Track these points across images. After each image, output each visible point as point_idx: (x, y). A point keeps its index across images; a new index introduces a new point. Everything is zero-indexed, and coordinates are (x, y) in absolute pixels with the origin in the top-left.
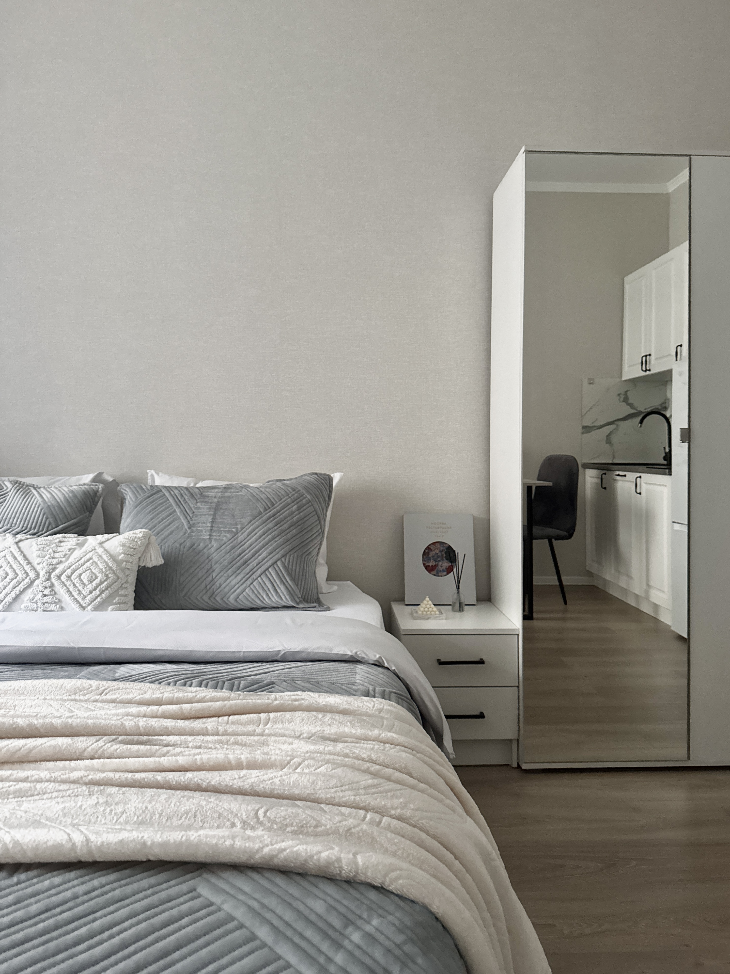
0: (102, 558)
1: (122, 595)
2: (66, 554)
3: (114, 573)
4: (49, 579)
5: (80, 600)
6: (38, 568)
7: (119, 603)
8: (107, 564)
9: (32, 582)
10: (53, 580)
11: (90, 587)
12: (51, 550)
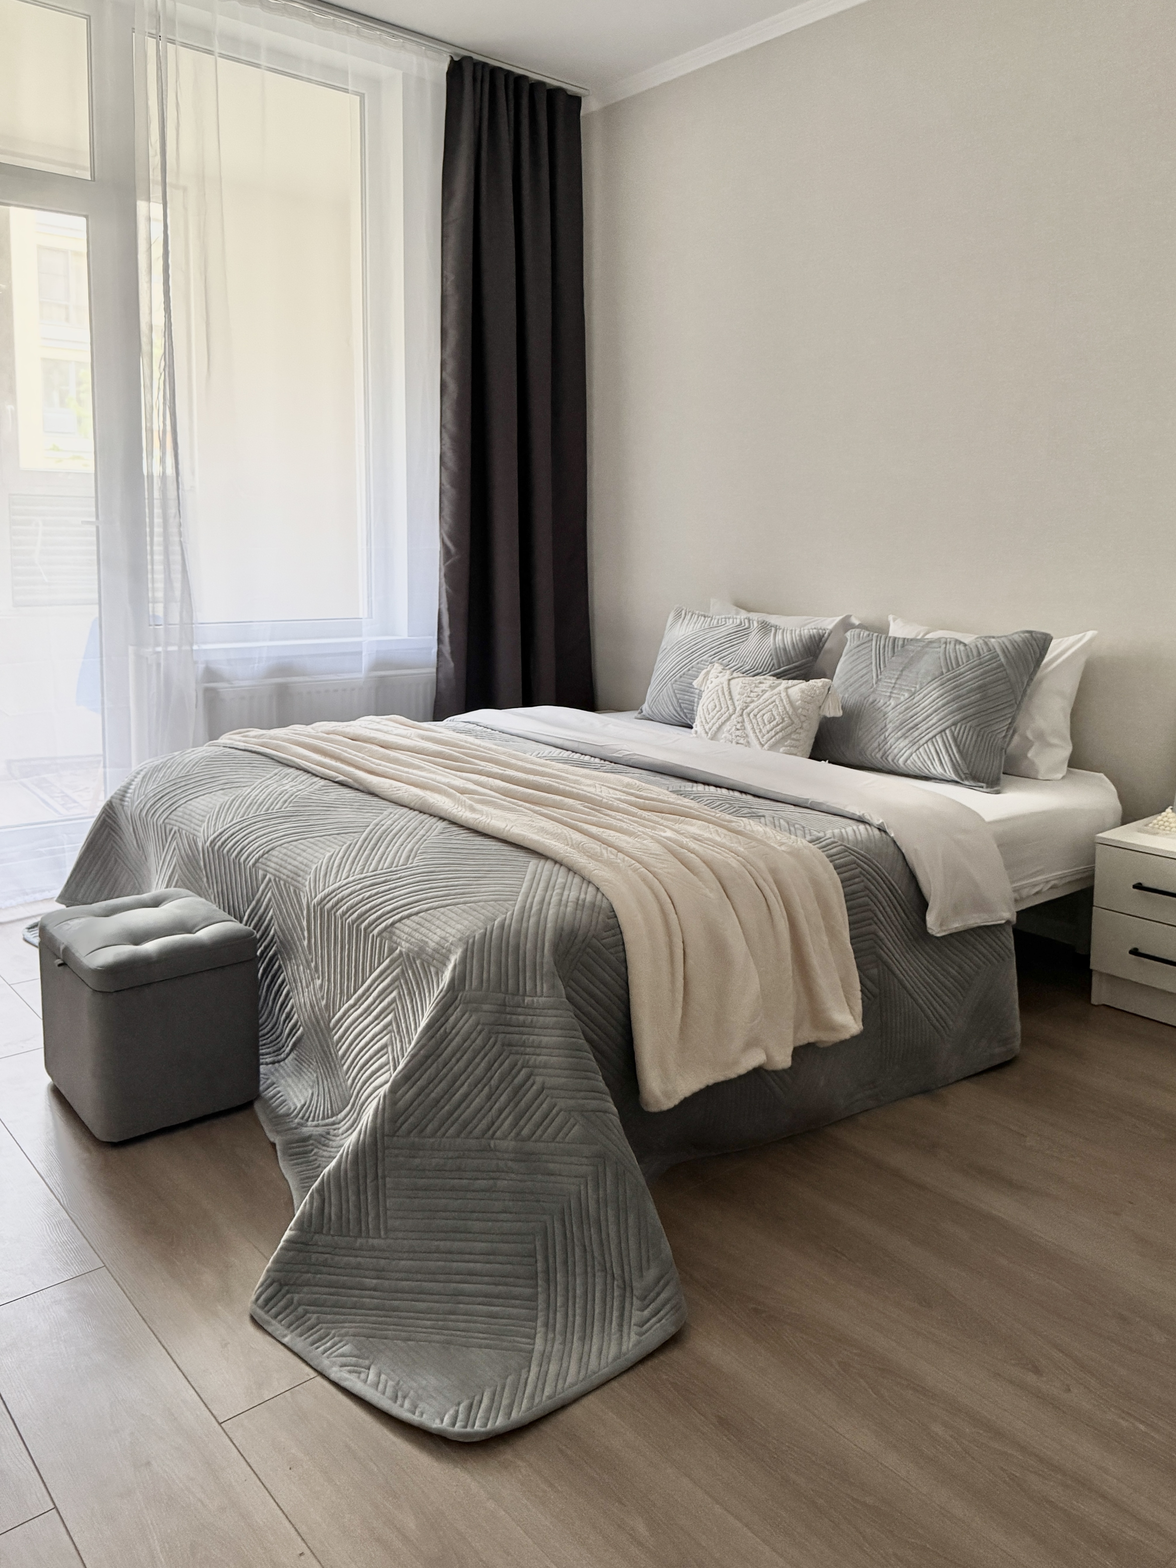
0: (783, 702)
1: (794, 739)
2: (758, 695)
3: (790, 718)
4: (742, 715)
5: (760, 737)
6: (737, 703)
7: (791, 746)
8: (785, 708)
9: (731, 716)
10: (745, 716)
11: (768, 727)
12: (749, 690)
